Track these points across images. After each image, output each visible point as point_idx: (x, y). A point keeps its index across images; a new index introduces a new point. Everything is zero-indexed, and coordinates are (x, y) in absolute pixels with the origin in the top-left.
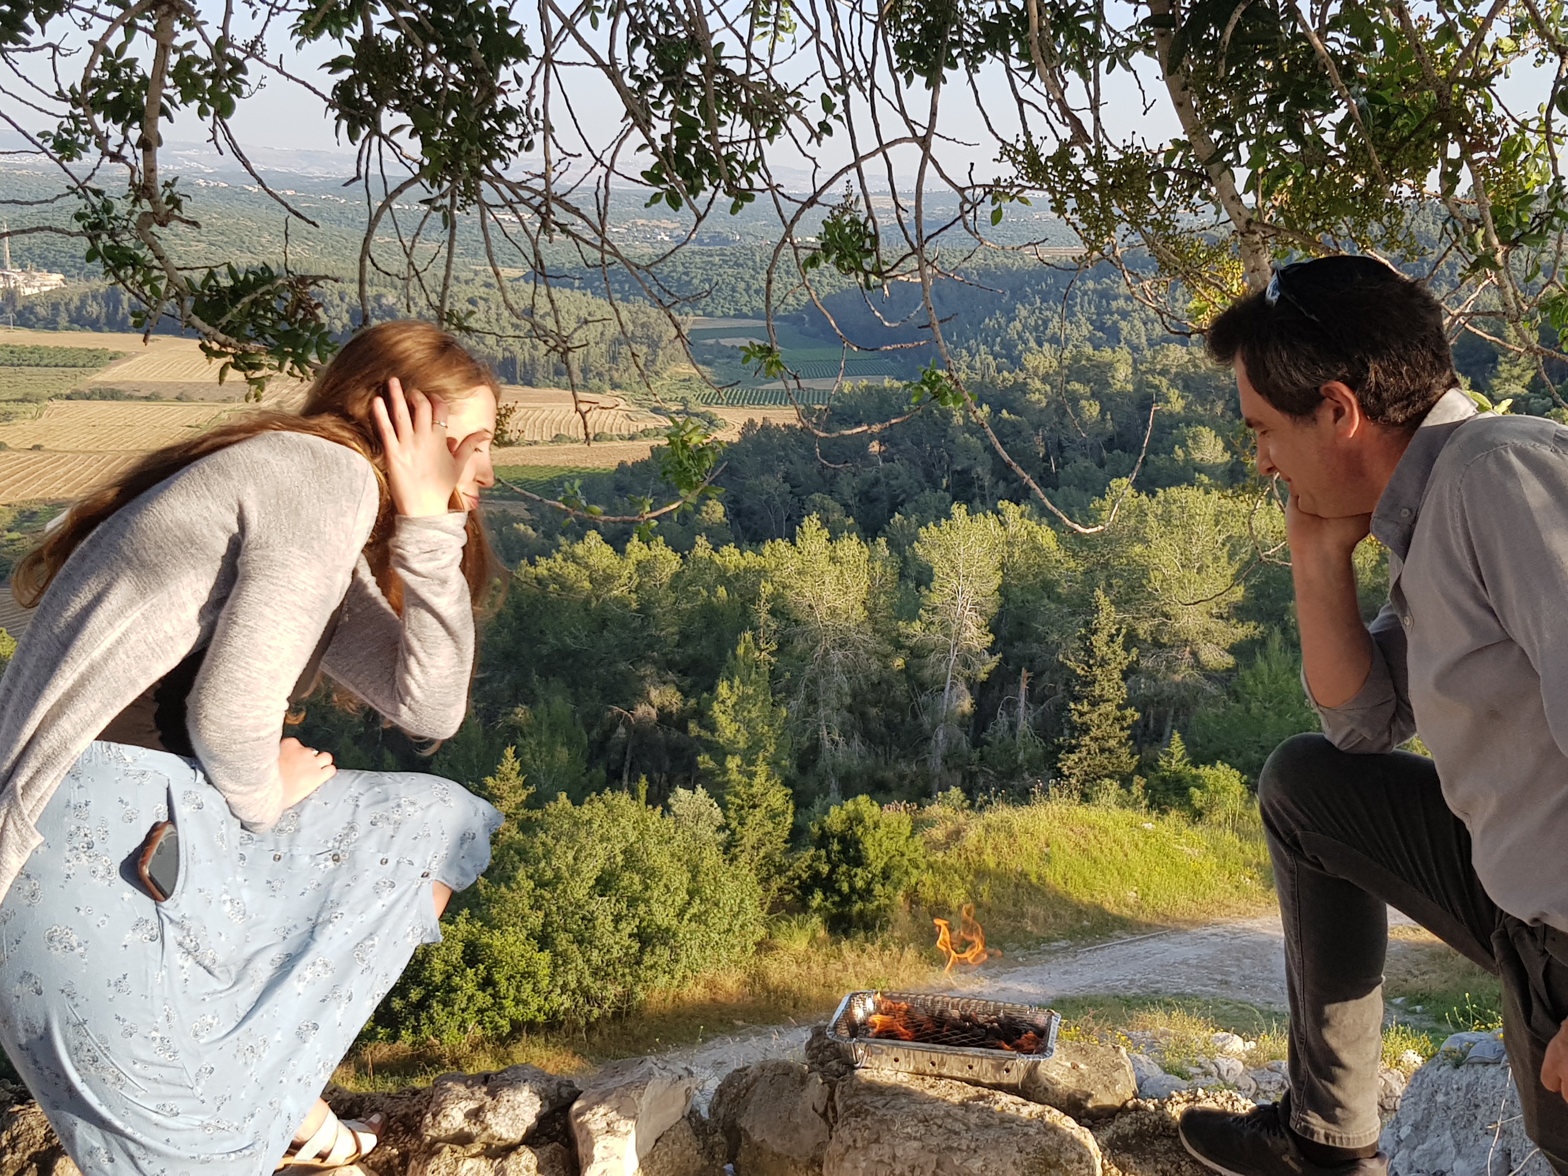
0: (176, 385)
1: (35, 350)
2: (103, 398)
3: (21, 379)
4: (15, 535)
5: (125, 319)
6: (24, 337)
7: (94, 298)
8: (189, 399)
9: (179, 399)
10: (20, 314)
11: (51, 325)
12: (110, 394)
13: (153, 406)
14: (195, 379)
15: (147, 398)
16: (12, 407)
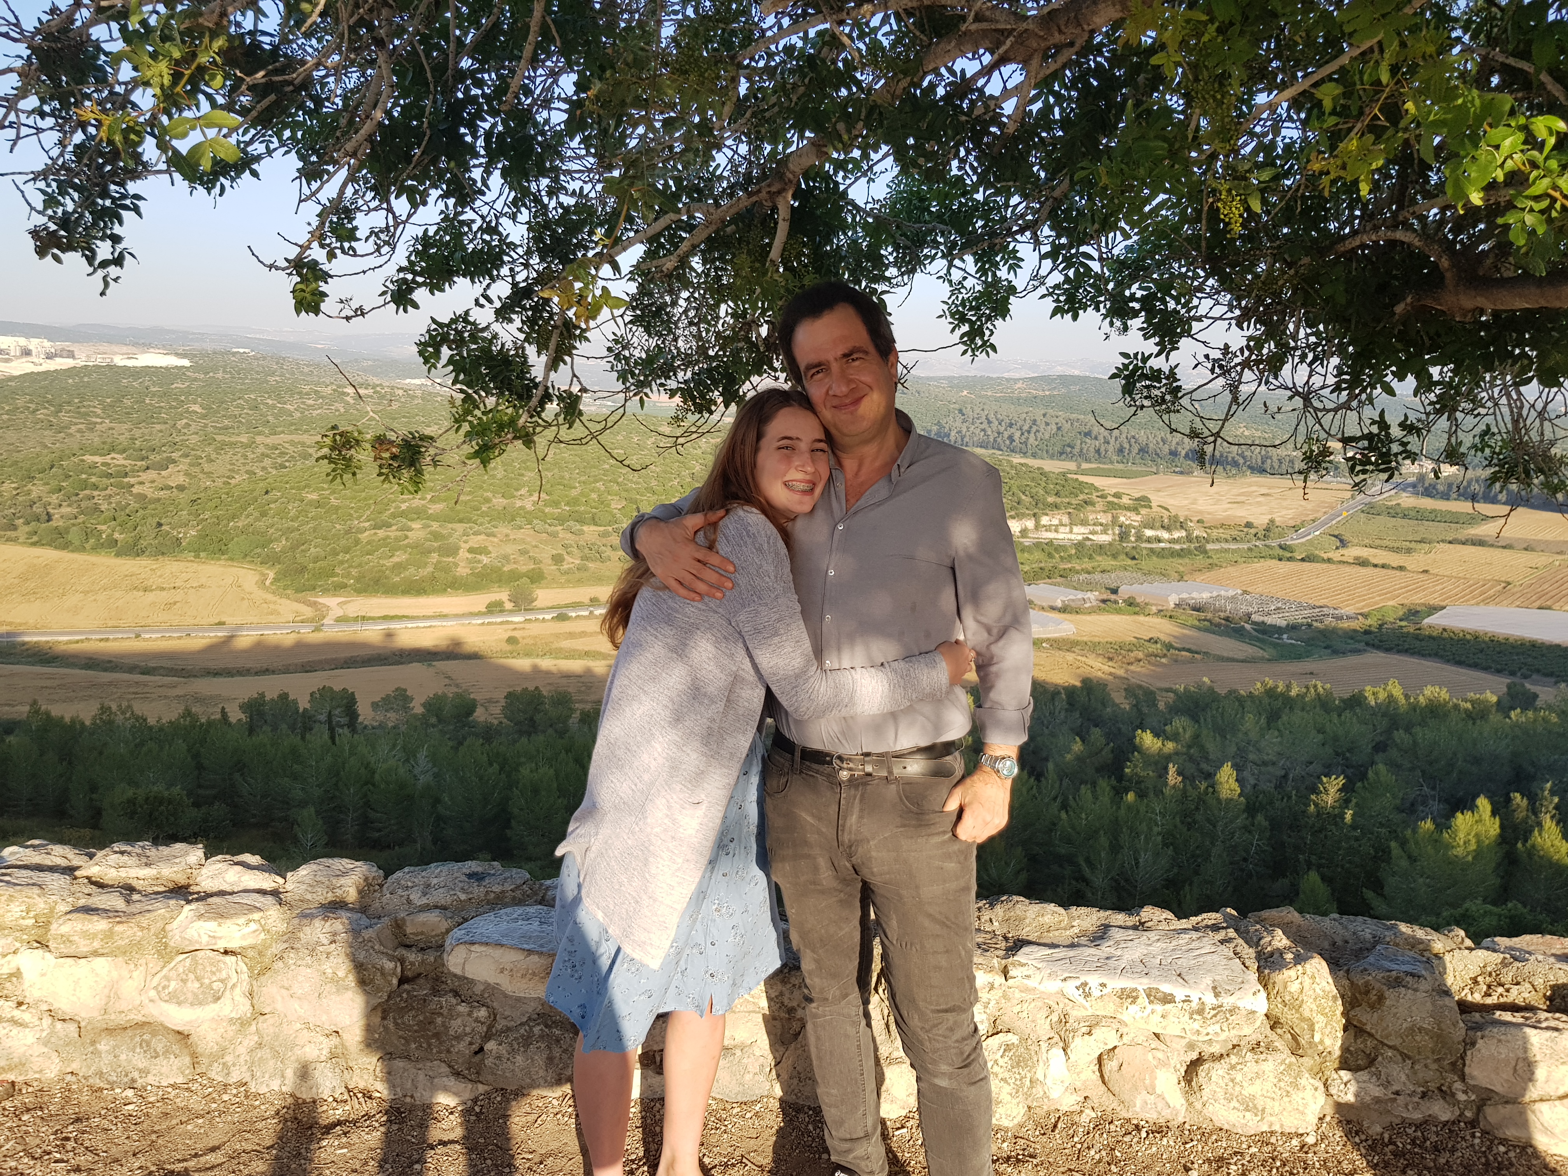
0: (1525, 540)
1: (1433, 511)
2: (1474, 544)
3: (1421, 528)
4: (1403, 623)
5: (1496, 496)
6: (1427, 503)
7: (1477, 481)
8: (1533, 550)
9: (1526, 549)
10: (1426, 489)
11: (1446, 496)
12: (1479, 543)
13: (1507, 552)
14: (1539, 537)
15: (1504, 547)
16: (1413, 545)
